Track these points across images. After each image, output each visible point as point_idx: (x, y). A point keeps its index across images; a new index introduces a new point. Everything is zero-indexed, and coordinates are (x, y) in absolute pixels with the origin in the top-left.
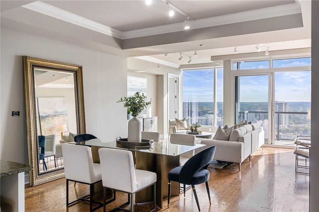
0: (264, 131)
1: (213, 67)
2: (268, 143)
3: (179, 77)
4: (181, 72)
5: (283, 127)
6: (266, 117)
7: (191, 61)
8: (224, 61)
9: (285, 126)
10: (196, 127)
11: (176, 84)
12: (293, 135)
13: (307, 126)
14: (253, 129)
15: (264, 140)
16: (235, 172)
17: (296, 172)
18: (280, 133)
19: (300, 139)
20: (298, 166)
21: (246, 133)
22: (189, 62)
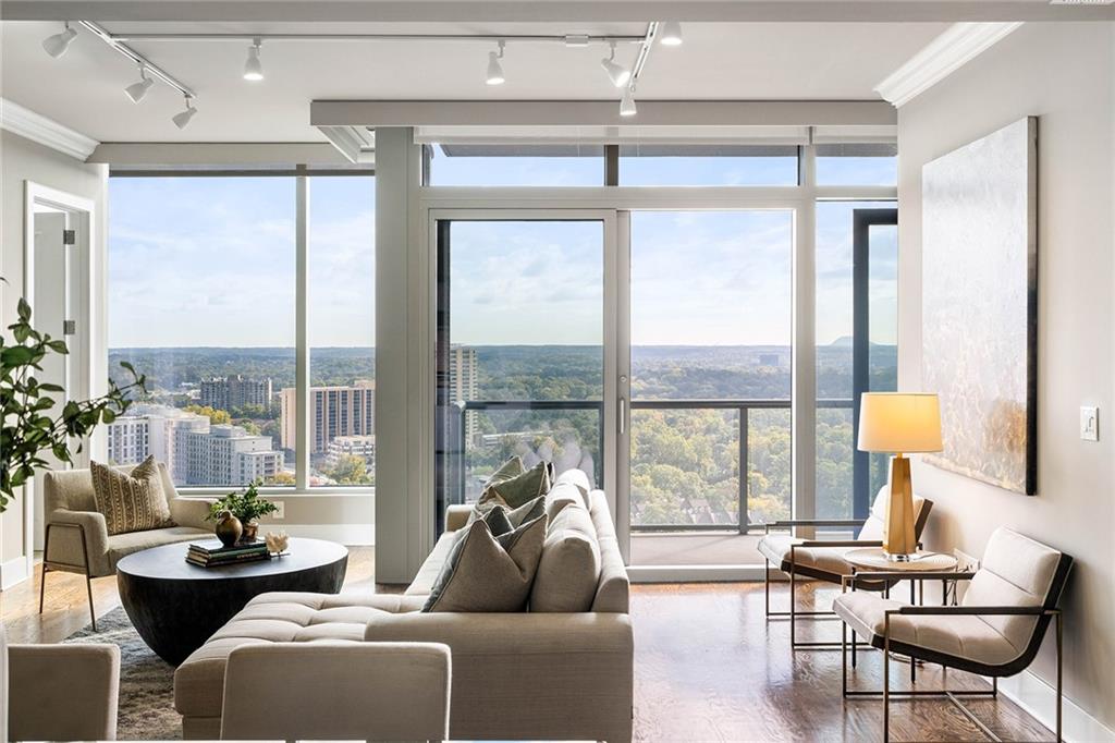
3: (92, 208)
4: (100, 181)
8: (379, 132)
10: (247, 515)
11: (71, 250)
22: (181, 120)
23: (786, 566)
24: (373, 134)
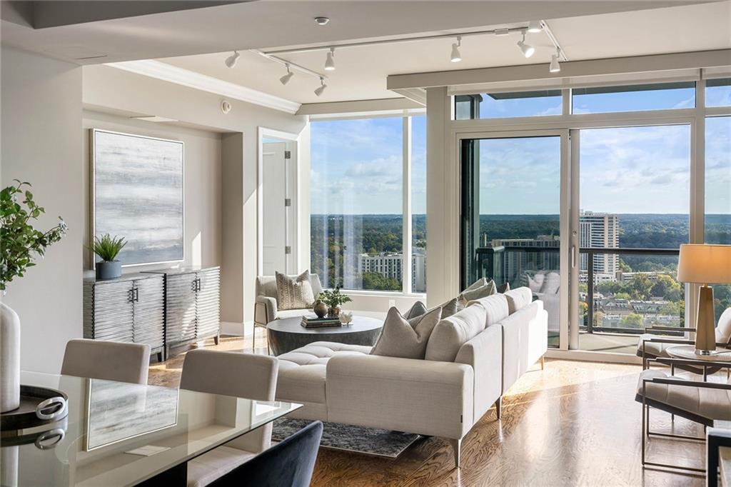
0: (546, 313)
1: (400, 111)
2: (559, 347)
3: (298, 139)
4: (305, 124)
5: (604, 278)
6: (554, 265)
7: (325, 90)
8: (428, 89)
9: (610, 276)
10: (335, 302)
11: (289, 162)
12: (629, 299)
13: (662, 276)
14: (512, 310)
15: (546, 336)
16: (440, 472)
17: (644, 463)
18: (597, 295)
19: (653, 340)
20: (648, 433)
21: (486, 328)
22: (318, 92)
23: (640, 353)
24: (425, 91)
